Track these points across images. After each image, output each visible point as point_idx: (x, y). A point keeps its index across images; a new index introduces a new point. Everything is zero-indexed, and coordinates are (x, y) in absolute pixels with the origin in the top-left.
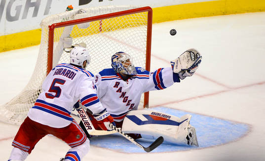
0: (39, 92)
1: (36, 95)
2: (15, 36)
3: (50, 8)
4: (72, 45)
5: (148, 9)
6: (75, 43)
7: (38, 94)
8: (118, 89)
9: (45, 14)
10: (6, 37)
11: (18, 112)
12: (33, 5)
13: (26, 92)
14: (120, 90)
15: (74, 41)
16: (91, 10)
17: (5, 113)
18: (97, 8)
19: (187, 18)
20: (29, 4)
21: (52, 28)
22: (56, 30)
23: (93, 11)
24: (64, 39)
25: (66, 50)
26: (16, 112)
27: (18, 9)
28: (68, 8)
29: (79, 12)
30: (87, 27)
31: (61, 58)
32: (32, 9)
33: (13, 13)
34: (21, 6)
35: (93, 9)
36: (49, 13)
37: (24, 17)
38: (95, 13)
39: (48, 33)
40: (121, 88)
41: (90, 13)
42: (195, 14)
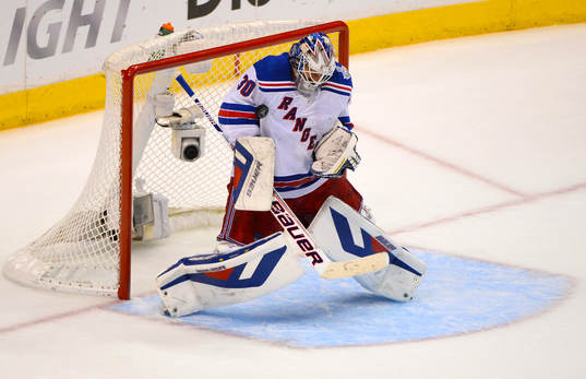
0: (103, 217)
1: (97, 223)
2: (47, 90)
3: (124, 26)
4: (175, 110)
5: (340, 27)
6: (180, 107)
7: (103, 221)
8: (287, 112)
9: (112, 41)
10: (27, 93)
11: (59, 261)
12: (86, 20)
13: (76, 218)
14: (291, 115)
15: (177, 103)
16: (213, 32)
17: (32, 264)
18: (225, 28)
19: (427, 40)
20: (78, 19)
21: (128, 76)
22: (138, 80)
23: (217, 35)
24: (155, 99)
25: (161, 121)
26: (54, 261)
27: (54, 30)
28: (162, 29)
29: (188, 37)
30: (206, 69)
31: (151, 139)
32: (84, 31)
33: (42, 41)
34: (60, 24)
35: (217, 30)
36: (122, 38)
37: (67, 48)
38: (223, 39)
39: (120, 87)
40: (295, 109)
41: (212, 38)
42: (446, 30)
